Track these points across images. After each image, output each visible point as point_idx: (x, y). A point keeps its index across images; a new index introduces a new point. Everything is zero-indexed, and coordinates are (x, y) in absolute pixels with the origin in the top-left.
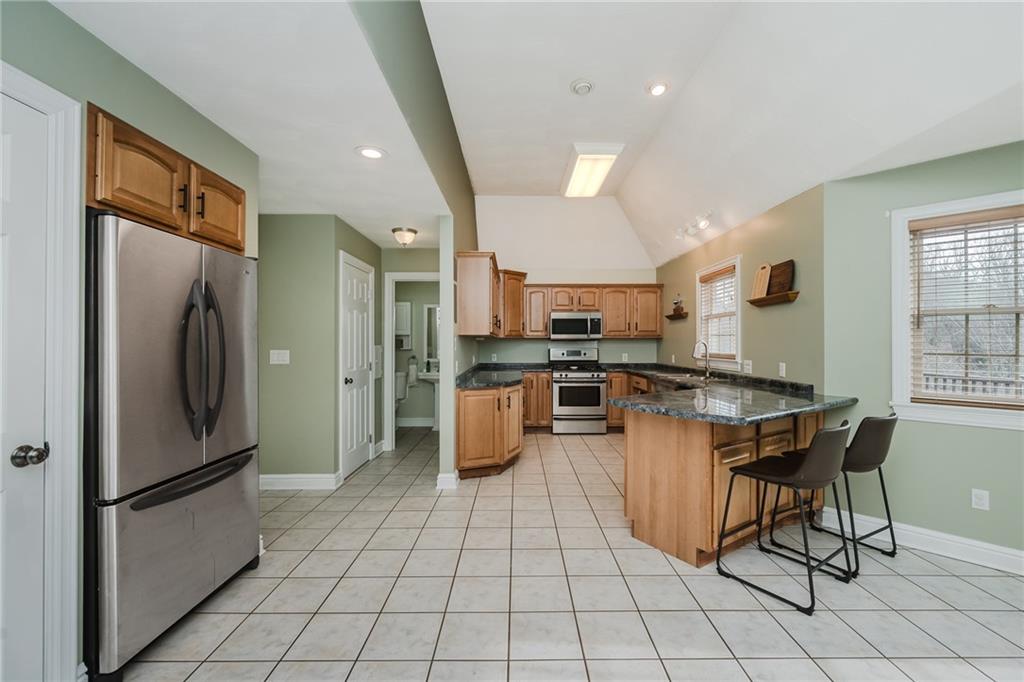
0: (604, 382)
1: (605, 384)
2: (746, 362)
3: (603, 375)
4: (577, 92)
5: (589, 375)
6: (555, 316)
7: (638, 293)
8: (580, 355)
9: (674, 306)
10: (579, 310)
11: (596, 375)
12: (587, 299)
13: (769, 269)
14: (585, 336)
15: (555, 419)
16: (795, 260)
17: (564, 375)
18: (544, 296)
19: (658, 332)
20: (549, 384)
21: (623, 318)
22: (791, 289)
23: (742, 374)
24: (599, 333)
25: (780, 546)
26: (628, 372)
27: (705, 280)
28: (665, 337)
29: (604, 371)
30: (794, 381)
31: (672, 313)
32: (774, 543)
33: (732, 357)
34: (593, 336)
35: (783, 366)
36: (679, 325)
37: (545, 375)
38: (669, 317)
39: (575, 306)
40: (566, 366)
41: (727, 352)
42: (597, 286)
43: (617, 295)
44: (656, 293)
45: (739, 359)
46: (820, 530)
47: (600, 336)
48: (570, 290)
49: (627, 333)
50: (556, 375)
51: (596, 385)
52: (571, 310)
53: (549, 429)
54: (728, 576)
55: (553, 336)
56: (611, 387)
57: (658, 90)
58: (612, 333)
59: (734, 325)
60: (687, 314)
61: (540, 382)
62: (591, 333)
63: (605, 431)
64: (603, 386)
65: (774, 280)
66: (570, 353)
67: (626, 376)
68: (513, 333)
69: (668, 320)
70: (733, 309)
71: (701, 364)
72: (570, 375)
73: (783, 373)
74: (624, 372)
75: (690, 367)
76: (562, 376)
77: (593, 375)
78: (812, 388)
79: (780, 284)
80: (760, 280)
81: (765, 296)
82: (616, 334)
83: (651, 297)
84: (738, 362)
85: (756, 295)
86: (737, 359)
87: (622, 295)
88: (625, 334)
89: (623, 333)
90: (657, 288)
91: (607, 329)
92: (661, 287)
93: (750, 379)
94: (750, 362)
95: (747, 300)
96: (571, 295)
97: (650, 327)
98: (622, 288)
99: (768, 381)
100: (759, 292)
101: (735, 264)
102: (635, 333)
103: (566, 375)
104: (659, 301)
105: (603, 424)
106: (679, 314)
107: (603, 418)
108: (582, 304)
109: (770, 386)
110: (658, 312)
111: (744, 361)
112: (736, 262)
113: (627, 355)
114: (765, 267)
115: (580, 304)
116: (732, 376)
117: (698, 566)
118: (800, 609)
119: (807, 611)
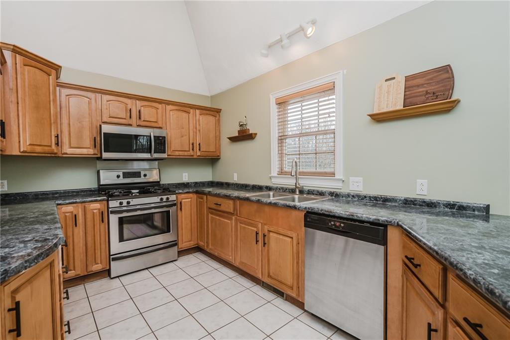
0: (175, 205)
1: (174, 208)
3: (173, 197)
5: (156, 199)
6: (106, 129)
7: (200, 114)
8: (139, 176)
9: (238, 128)
10: (139, 126)
11: (165, 198)
12: (148, 113)
13: (402, 79)
14: (147, 156)
15: (114, 259)
17: (125, 202)
18: (89, 103)
19: (218, 153)
20: (104, 217)
21: (186, 138)
22: (451, 97)
23: (346, 191)
24: (164, 152)
26: (197, 192)
27: (281, 101)
28: (222, 157)
29: (173, 193)
31: (237, 135)
33: (329, 174)
34: (156, 156)
36: (245, 146)
37: (97, 206)
38: (233, 139)
39: (134, 121)
40: (125, 190)
42: (160, 102)
43: (180, 113)
44: (214, 116)
45: (340, 176)
47: (164, 156)
48: (127, 100)
49: (191, 153)
50: (114, 204)
51: (165, 209)
52: (129, 125)
53: (106, 273)
55: (106, 155)
56: (181, 210)
58: (177, 153)
60: (256, 134)
61: (89, 216)
62: (156, 152)
63: (176, 258)
64: (172, 210)
66: (126, 175)
67: (194, 196)
68: (38, 149)
69: (229, 141)
71: (289, 182)
72: (134, 202)
74: (193, 192)
76: (121, 203)
77: (162, 199)
78: (488, 206)
79: (427, 93)
80: (388, 92)
81: (402, 108)
82: (181, 153)
83: (211, 119)
84: (341, 180)
85: (383, 108)
86: (337, 177)
87: (185, 115)
88: (188, 153)
89: (186, 153)
90: (215, 112)
91: (173, 149)
92: (218, 111)
93: (365, 197)
94: (361, 179)
95: (369, 114)
96: (129, 107)
97: (212, 149)
98: (185, 107)
99: (400, 200)
100: (387, 104)
101: (334, 81)
102: (199, 154)
103: (128, 203)
104: (218, 122)
105: (174, 251)
106: (244, 136)
107: (174, 244)
108: (142, 119)
109: (406, 204)
110: (217, 134)
111: (350, 178)
112: (336, 79)
113: (187, 174)
114: (394, 78)
115: (140, 118)
116: (331, 194)
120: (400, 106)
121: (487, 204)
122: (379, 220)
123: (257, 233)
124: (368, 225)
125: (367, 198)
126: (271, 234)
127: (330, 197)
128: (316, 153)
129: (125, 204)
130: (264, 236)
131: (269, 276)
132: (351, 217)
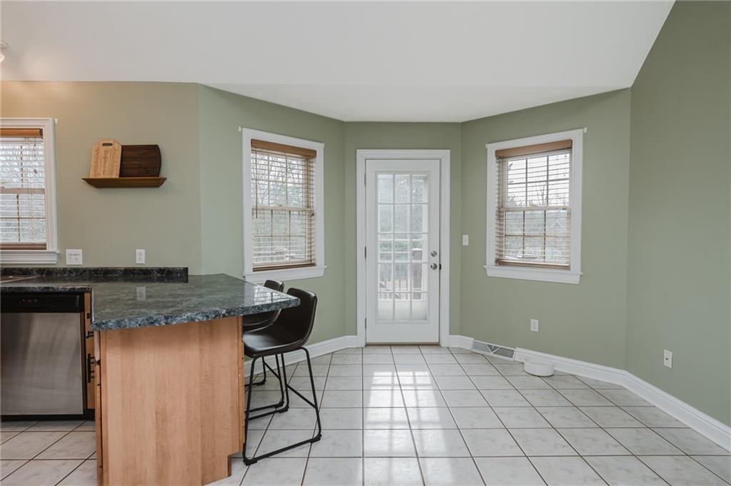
22: (158, 175)
33: (38, 246)
35: (141, 252)
65: (130, 162)
70: (38, 185)
73: (141, 259)
78: (187, 268)
79: (140, 167)
80: (105, 158)
81: (118, 177)
84: (54, 253)
85: (99, 174)
86: (49, 249)
93: (85, 271)
94: (80, 251)
95: (84, 178)
99: (121, 271)
100: (104, 171)
101: (41, 128)
109: (125, 274)
111: (67, 250)
112: (43, 126)
114: (111, 144)
116: (41, 272)
117: (230, 475)
118: (312, 441)
119: (318, 438)
120: (116, 175)
121: (185, 267)
122: (74, 289)
124: (65, 296)
125: (87, 273)
127: (38, 276)
128: (19, 218)
132: (46, 291)
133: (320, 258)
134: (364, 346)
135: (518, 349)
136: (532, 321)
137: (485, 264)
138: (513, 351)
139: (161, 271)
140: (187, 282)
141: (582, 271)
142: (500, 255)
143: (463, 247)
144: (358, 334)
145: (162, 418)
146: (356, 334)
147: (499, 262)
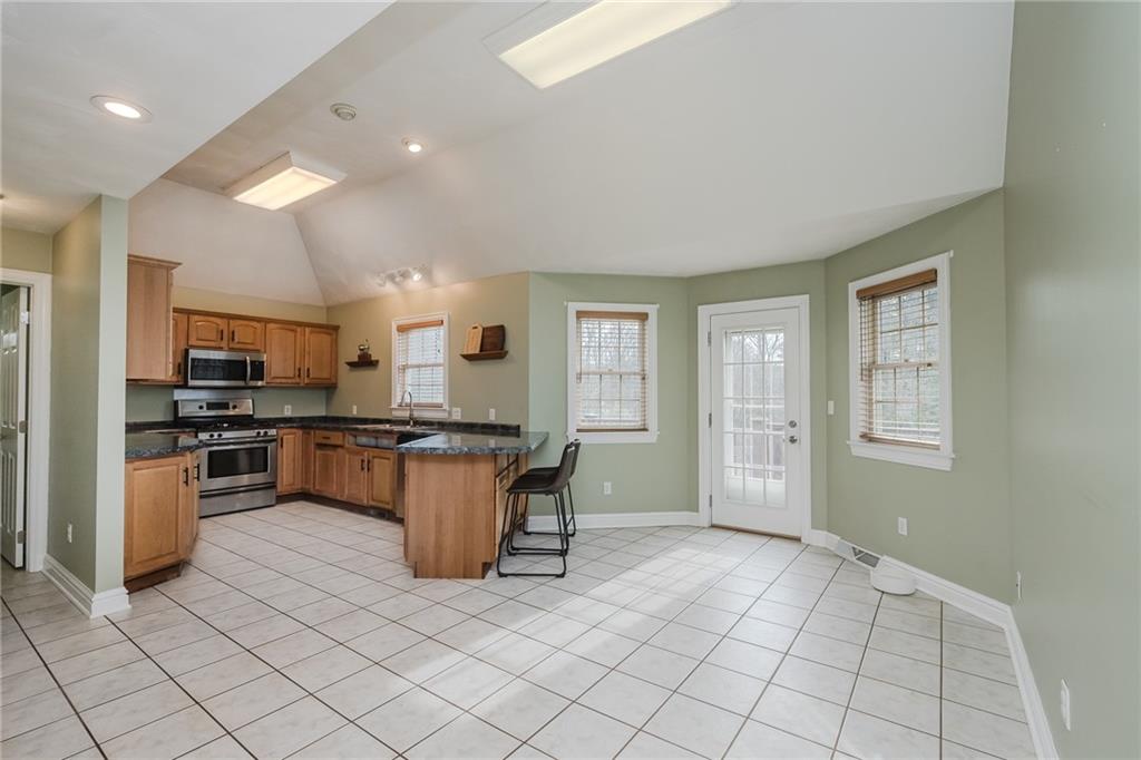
0: (274, 440)
1: (274, 444)
2: (454, 409)
3: (272, 432)
4: (339, 115)
5: (253, 433)
6: (194, 354)
7: (311, 332)
8: (228, 408)
9: (359, 352)
10: (233, 349)
11: (262, 432)
12: (244, 334)
13: (480, 329)
14: (241, 383)
16: (506, 325)
17: (216, 435)
19: (334, 381)
21: (291, 363)
22: (502, 349)
23: (449, 421)
24: (262, 379)
25: (518, 549)
26: (302, 427)
27: (403, 329)
28: (339, 385)
29: (274, 427)
30: (503, 423)
31: (356, 359)
32: (514, 549)
33: (439, 406)
34: (253, 383)
35: (492, 411)
36: (365, 374)
37: (186, 437)
38: (352, 365)
39: (226, 343)
41: (435, 401)
42: (261, 321)
43: (284, 333)
44: (330, 334)
45: (446, 407)
46: (529, 534)
48: (218, 321)
49: (298, 380)
50: (203, 436)
51: (262, 445)
52: (220, 349)
54: (506, 575)
55: (193, 383)
56: (282, 446)
57: (415, 148)
58: (278, 381)
59: (440, 375)
60: (377, 362)
62: (251, 379)
63: (273, 503)
64: (270, 447)
65: (486, 340)
66: (212, 406)
67: (300, 433)
69: (348, 367)
70: (442, 361)
71: (405, 414)
72: (226, 435)
73: (492, 417)
74: (297, 428)
75: (386, 417)
76: (212, 436)
77: (259, 433)
78: (519, 426)
79: (492, 343)
80: (473, 338)
81: (479, 352)
82: (283, 381)
83: (326, 339)
84: (446, 410)
85: (468, 351)
86: (444, 407)
87: (291, 334)
88: (293, 381)
89: (290, 381)
90: (332, 330)
91: (273, 375)
92: (336, 328)
96: (221, 328)
97: (325, 375)
98: (291, 326)
99: (480, 425)
100: (472, 348)
101: (442, 319)
102: (306, 381)
103: (220, 435)
104: (335, 344)
105: (272, 494)
106: (365, 362)
107: (272, 486)
108: (236, 340)
109: (482, 428)
110: (334, 356)
112: (444, 317)
113: (290, 407)
114: (476, 328)
115: (233, 339)
116: (439, 423)
117: (483, 578)
118: (558, 576)
119: (562, 576)
120: (477, 351)
123: (363, 461)
126: (376, 460)
129: (216, 437)
130: (369, 462)
131: (373, 500)
133: (653, 424)
134: (706, 525)
135: (885, 557)
136: (900, 519)
137: (849, 439)
138: (878, 559)
139: (503, 427)
140: (519, 436)
141: (954, 451)
142: (870, 429)
143: (829, 417)
144: (700, 509)
145: (439, 521)
146: (697, 511)
147: (868, 438)
